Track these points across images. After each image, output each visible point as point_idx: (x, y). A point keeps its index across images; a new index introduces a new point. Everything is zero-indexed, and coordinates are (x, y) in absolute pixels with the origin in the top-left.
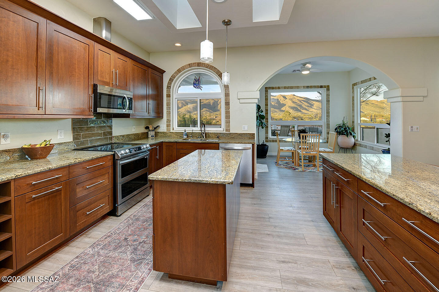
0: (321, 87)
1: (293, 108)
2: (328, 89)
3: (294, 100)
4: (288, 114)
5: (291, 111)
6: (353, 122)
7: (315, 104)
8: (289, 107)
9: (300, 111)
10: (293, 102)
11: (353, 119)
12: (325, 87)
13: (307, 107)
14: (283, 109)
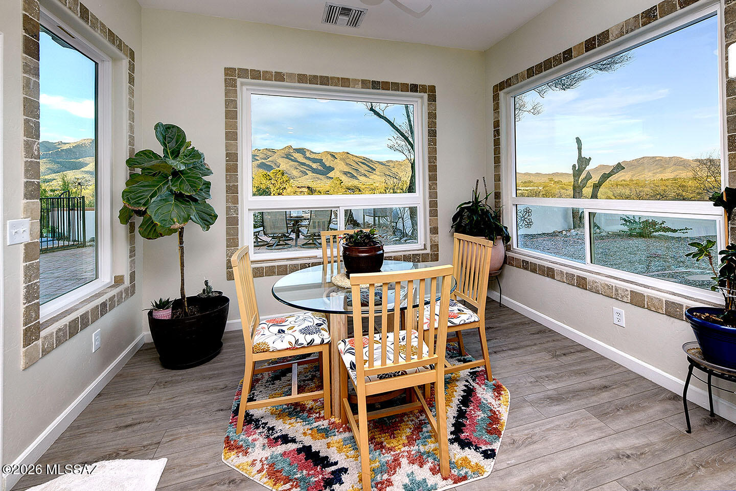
0: (414, 88)
1: (345, 173)
2: (432, 98)
3: (348, 161)
4: (338, 182)
5: (344, 178)
6: (498, 195)
7: (378, 168)
8: (341, 171)
9: (356, 178)
10: (347, 164)
11: (497, 186)
12: (423, 89)
13: (366, 173)
14: (331, 174)
